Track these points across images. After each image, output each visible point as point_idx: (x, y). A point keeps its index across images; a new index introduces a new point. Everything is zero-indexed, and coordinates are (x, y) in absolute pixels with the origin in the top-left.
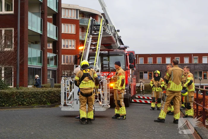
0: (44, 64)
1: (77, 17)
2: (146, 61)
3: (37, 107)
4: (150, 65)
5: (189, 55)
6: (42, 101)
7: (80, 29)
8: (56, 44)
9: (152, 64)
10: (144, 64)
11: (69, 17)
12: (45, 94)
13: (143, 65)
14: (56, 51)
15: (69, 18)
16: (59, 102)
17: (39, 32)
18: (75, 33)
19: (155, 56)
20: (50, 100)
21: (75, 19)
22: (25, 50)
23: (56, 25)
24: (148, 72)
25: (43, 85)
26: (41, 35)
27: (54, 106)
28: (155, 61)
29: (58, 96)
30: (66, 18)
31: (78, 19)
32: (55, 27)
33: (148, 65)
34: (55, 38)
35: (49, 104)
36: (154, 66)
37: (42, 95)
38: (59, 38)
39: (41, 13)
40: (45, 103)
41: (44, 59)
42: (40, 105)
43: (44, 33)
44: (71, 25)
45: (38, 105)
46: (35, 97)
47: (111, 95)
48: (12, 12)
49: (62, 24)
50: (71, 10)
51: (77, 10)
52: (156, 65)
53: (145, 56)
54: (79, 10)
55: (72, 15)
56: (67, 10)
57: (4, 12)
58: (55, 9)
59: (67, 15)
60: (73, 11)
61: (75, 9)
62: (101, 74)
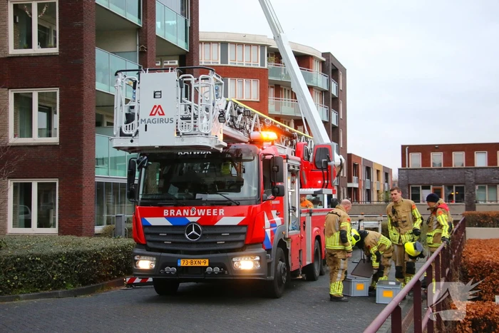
1: (263, 64)
2: (426, 160)
3: (27, 298)
4: (436, 171)
6: (49, 280)
7: (272, 91)
9: (441, 169)
10: (421, 167)
11: (244, 63)
12: (60, 262)
13: (418, 171)
15: (244, 66)
16: (114, 278)
18: (258, 100)
19: (448, 150)
20: (78, 274)
21: (259, 66)
22: (85, 142)
24: (431, 187)
27: (91, 291)
28: (448, 160)
29: (111, 263)
30: (237, 65)
31: (266, 67)
33: (432, 171)
35: (70, 287)
36: (446, 172)
37: (51, 264)
39: (140, 52)
40: (58, 285)
42: (42, 292)
44: (248, 80)
46: (26, 270)
47: (217, 269)
48: (55, 50)
49: (229, 79)
50: (248, 48)
51: (263, 46)
52: (450, 170)
53: (425, 151)
54: (268, 46)
55: (251, 59)
56: (239, 48)
57: (36, 49)
58: (182, 45)
59: (239, 58)
60: (254, 48)
61: (257, 45)
62: (191, 212)
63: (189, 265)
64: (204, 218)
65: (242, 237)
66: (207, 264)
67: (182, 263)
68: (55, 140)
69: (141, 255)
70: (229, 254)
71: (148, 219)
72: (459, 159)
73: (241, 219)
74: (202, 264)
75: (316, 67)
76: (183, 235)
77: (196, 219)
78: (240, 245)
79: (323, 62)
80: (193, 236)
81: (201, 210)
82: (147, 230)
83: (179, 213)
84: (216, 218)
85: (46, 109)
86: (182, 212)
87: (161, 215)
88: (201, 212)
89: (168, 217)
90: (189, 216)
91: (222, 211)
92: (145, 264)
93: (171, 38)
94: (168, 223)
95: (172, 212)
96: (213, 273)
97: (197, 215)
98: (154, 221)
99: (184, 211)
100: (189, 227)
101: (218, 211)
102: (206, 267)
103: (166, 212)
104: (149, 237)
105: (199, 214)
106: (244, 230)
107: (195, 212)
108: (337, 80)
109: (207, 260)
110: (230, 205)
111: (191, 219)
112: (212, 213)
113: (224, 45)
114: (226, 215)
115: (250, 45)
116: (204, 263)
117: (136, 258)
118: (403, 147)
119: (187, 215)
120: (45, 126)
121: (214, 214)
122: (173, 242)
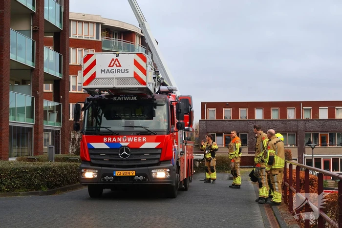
0: (37, 120)
1: (97, 37)
2: (219, 114)
3: (24, 195)
4: (227, 122)
5: (296, 105)
6: (33, 184)
8: (60, 85)
9: (231, 121)
10: (216, 119)
11: (83, 36)
12: (38, 173)
13: (214, 122)
14: (60, 97)
15: (83, 38)
16: (62, 186)
17: (29, 63)
19: (235, 106)
20: (47, 182)
21: (95, 39)
23: (59, 52)
24: (223, 134)
25: (36, 157)
26: (32, 69)
27: (53, 193)
28: (235, 114)
30: (78, 38)
31: (100, 40)
32: (58, 55)
33: (224, 123)
34: (58, 75)
35: (45, 190)
36: (235, 123)
37: (33, 174)
38: (64, 75)
39: (33, 31)
40: (38, 187)
41: (37, 112)
42: (30, 192)
43: (37, 66)
44: (86, 50)
45: (26, 191)
46: (21, 177)
47: (141, 178)
49: (71, 48)
50: (87, 25)
51: (98, 24)
52: (237, 122)
53: (219, 107)
54: (102, 24)
55: (89, 33)
56: (79, 25)
58: (58, 25)
59: (79, 32)
60: (91, 25)
61: (93, 23)
62: (123, 139)
63: (122, 175)
64: (132, 143)
65: (158, 156)
66: (134, 174)
67: (117, 174)
69: (86, 169)
70: (149, 168)
71: (92, 144)
72: (243, 113)
73: (158, 144)
74: (131, 175)
75: (138, 41)
76: (118, 155)
77: (126, 144)
78: (156, 161)
79: (142, 37)
80: (124, 156)
81: (130, 138)
82: (92, 151)
83: (114, 139)
84: (143, 143)
86: (117, 140)
87: (102, 141)
88: (130, 139)
89: (107, 143)
90: (122, 142)
91: (144, 139)
92: (89, 175)
94: (106, 147)
95: (110, 139)
96: (139, 180)
97: (127, 141)
98: (96, 145)
99: (118, 138)
100: (122, 149)
101: (142, 139)
102: (134, 176)
103: (105, 139)
104: (92, 156)
105: (129, 141)
106: (159, 151)
107: (126, 139)
109: (134, 172)
110: (150, 134)
111: (123, 144)
112: (138, 140)
114: (148, 141)
115: (88, 22)
116: (132, 173)
117: (83, 171)
118: (203, 104)
119: (120, 141)
121: (139, 141)
122: (110, 160)
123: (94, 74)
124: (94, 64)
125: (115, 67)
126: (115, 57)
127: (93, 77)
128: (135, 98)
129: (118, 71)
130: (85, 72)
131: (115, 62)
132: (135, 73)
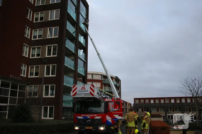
1: (101, 79)
5: (164, 98)
7: (103, 85)
9: (143, 104)
10: (139, 103)
15: (97, 79)
18: (101, 87)
19: (145, 99)
24: (141, 108)
28: (145, 102)
30: (95, 79)
33: (141, 104)
39: (74, 76)
44: (98, 83)
48: (55, 76)
49: (93, 82)
51: (101, 75)
52: (145, 104)
54: (103, 75)
55: (99, 78)
56: (96, 75)
57: (51, 76)
58: (83, 74)
59: (96, 77)
60: (99, 75)
63: (88, 128)
64: (91, 117)
65: (101, 122)
67: (86, 128)
68: (54, 96)
69: (76, 126)
71: (77, 117)
73: (101, 117)
75: (114, 80)
76: (86, 121)
77: (89, 117)
78: (100, 124)
79: (115, 79)
80: (89, 121)
83: (85, 115)
84: (95, 117)
85: (52, 89)
87: (81, 116)
88: (91, 115)
89: (83, 117)
91: (96, 115)
92: (77, 128)
93: (81, 73)
94: (83, 118)
95: (84, 115)
96: (94, 130)
97: (90, 116)
98: (79, 117)
99: (87, 115)
100: (88, 119)
102: (92, 129)
103: (82, 115)
104: (78, 121)
106: (101, 120)
108: (119, 83)
109: (92, 127)
110: (98, 114)
111: (88, 117)
112: (93, 116)
113: (92, 74)
114: (97, 116)
115: (99, 74)
120: (51, 93)
122: (84, 123)
123: (76, 92)
124: (76, 88)
125: (83, 90)
126: (83, 86)
127: (76, 93)
128: (93, 100)
129: (84, 91)
130: (73, 92)
131: (83, 88)
132: (90, 92)
